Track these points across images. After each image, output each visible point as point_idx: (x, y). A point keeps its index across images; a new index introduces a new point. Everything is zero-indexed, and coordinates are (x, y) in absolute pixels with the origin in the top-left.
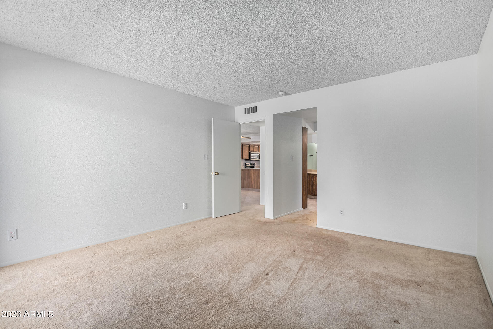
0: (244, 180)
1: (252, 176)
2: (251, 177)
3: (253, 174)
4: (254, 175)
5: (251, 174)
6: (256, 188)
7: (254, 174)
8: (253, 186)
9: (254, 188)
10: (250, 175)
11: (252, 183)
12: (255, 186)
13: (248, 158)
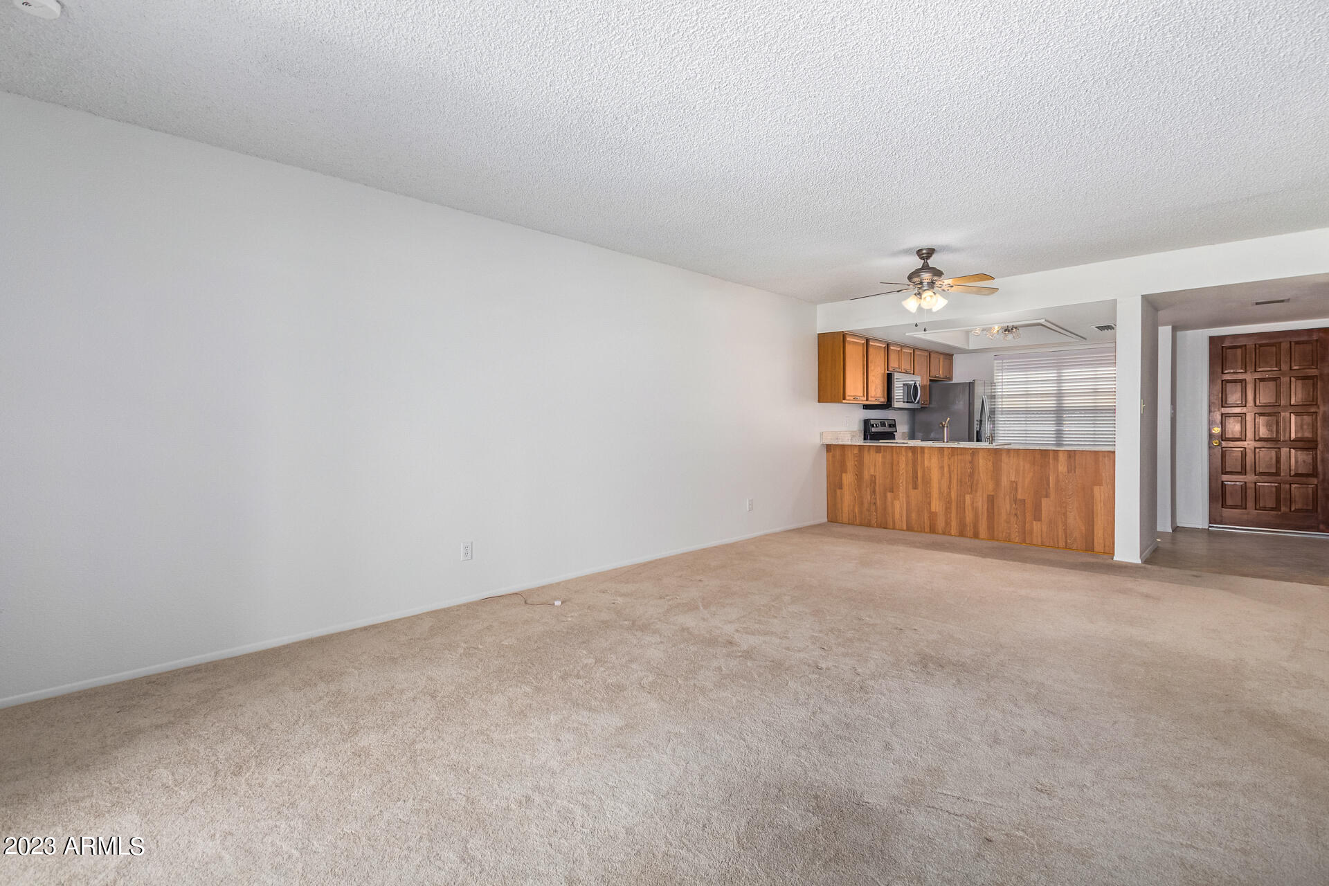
0: (889, 495)
1: (935, 475)
2: (927, 482)
3: (942, 468)
4: (943, 474)
5: (929, 469)
6: (953, 531)
7: (946, 469)
8: (941, 523)
9: (944, 533)
10: (919, 474)
11: (933, 509)
12: (948, 523)
13: (882, 400)
